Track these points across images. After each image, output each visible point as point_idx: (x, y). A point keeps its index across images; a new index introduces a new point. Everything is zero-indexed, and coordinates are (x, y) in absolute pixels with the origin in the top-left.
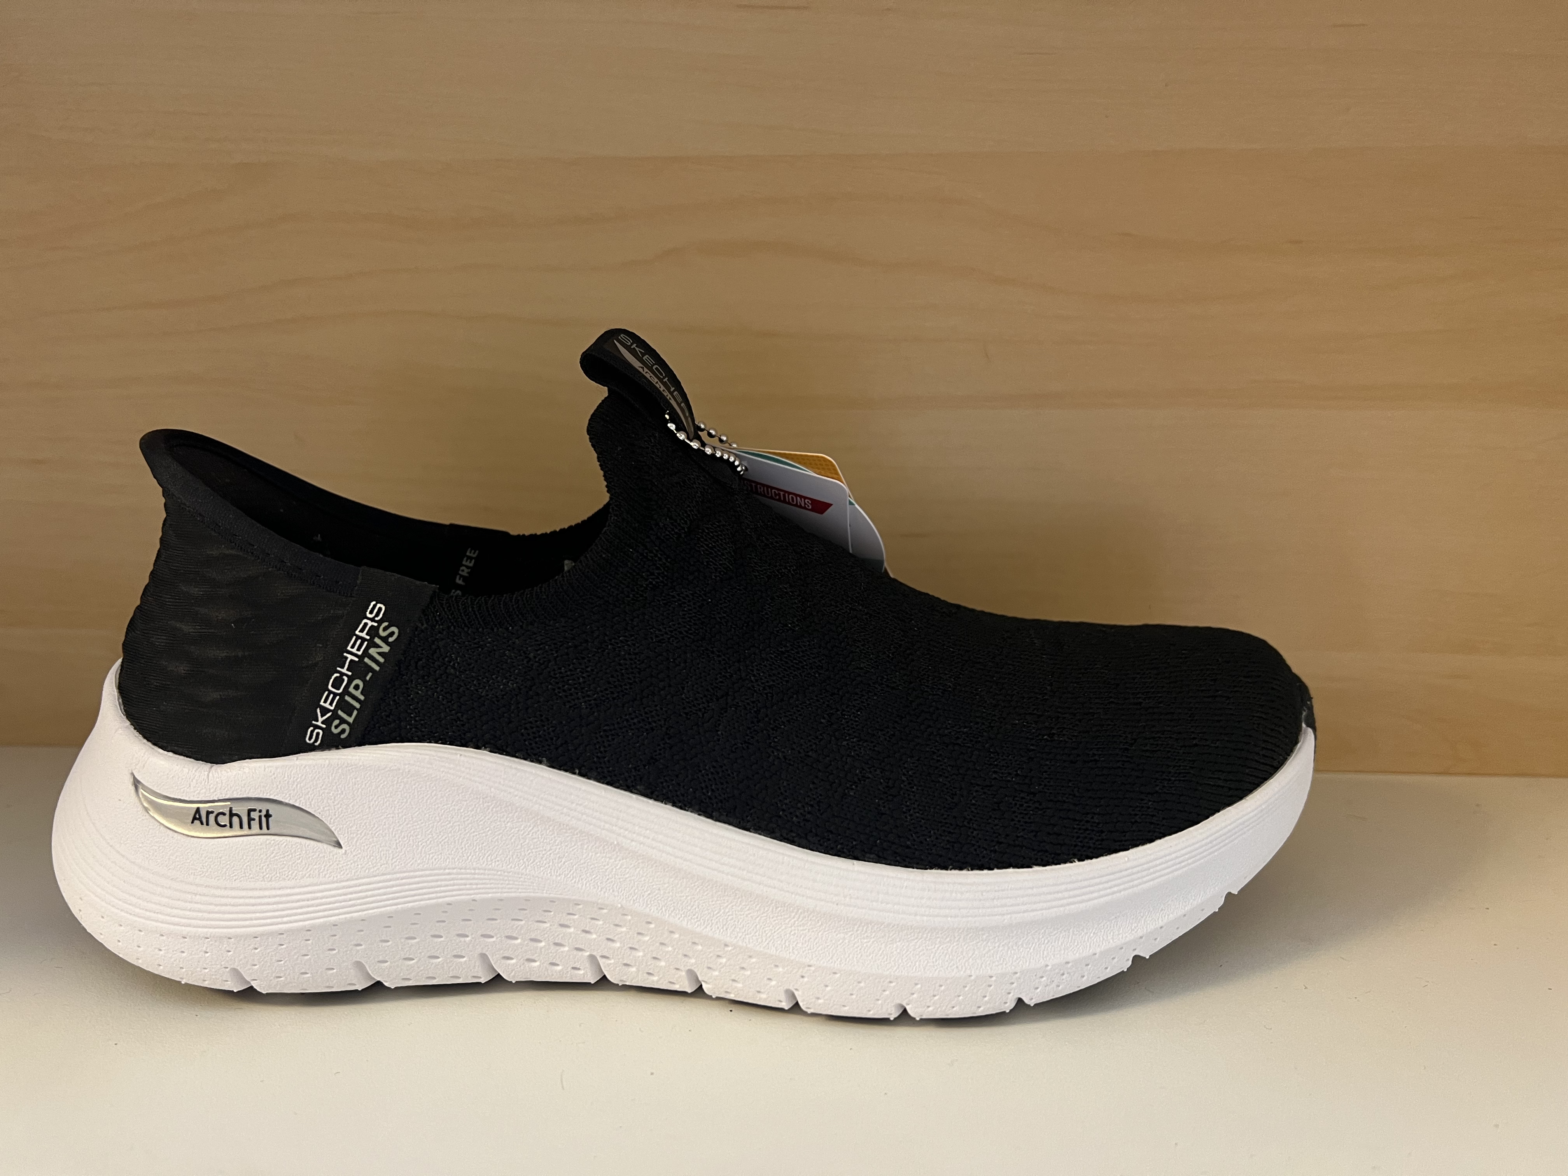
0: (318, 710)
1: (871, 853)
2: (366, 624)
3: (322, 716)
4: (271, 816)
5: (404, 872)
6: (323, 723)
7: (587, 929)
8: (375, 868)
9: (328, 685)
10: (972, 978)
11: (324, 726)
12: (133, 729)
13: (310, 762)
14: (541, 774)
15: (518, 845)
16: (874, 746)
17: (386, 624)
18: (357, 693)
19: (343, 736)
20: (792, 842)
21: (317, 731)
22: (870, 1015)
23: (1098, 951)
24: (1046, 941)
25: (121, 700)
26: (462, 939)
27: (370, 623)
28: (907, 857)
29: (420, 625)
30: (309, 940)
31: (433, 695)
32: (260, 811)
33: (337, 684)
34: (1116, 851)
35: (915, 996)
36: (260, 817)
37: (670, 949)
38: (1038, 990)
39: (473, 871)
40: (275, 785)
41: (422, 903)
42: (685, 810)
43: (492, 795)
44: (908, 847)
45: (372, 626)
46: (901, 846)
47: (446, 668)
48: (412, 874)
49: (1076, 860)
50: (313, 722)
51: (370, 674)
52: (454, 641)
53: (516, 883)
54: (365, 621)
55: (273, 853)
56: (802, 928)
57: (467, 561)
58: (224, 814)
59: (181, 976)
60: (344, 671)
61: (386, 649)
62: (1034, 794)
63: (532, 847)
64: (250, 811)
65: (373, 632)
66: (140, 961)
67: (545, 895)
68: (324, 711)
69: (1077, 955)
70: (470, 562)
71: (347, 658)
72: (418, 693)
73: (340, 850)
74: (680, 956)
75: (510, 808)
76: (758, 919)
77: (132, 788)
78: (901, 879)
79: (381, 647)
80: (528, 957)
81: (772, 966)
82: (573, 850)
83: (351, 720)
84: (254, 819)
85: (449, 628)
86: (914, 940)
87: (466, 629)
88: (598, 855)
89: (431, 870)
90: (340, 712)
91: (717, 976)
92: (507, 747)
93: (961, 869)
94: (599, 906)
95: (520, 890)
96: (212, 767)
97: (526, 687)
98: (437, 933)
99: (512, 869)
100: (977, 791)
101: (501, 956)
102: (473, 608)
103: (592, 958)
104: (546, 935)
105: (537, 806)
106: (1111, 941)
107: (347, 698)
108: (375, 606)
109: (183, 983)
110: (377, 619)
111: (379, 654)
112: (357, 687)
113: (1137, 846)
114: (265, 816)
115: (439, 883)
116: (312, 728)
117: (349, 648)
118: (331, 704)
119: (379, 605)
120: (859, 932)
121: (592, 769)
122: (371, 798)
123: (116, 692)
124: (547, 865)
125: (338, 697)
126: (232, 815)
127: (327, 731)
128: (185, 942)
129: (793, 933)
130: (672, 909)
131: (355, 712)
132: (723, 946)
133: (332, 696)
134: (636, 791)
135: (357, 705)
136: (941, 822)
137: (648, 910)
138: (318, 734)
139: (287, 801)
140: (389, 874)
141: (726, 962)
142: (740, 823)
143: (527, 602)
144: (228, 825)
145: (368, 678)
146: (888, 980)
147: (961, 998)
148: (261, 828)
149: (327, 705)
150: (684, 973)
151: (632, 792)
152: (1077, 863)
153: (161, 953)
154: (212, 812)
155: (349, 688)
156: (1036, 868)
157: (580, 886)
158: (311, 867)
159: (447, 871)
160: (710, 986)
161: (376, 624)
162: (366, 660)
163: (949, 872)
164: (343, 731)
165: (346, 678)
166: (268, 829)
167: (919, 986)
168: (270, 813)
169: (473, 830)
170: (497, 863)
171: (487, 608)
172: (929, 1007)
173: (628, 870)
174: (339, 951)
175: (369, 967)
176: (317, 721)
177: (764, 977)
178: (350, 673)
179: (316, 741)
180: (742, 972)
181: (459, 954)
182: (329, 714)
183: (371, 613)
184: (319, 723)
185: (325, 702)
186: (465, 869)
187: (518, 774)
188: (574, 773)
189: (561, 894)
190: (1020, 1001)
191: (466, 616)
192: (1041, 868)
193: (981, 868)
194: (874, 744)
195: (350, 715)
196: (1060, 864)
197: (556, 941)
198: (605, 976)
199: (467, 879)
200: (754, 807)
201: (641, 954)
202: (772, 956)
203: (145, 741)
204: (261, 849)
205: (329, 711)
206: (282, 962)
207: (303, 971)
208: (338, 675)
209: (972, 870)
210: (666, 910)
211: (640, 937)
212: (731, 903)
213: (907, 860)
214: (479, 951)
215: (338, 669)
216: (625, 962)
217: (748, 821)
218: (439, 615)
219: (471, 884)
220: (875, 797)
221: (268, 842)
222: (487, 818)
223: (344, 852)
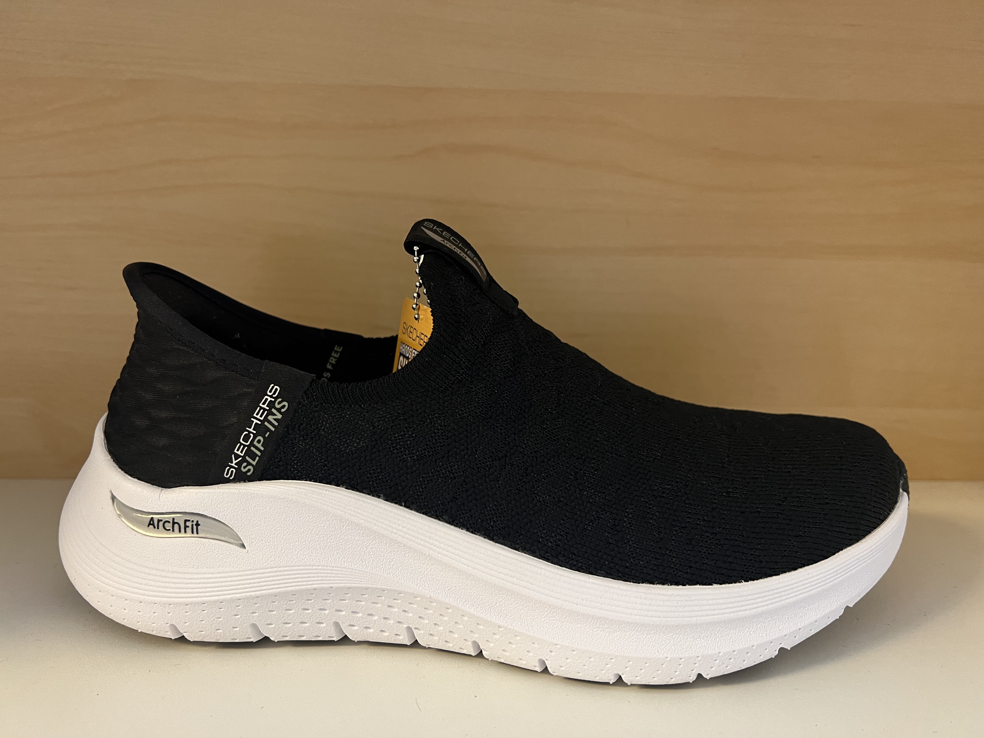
0: (233, 456)
1: (601, 570)
2: (267, 399)
3: (235, 460)
4: (199, 525)
5: (286, 567)
6: (235, 464)
7: (406, 610)
8: (267, 563)
9: (240, 439)
10: (668, 659)
11: (236, 467)
12: (112, 461)
13: (227, 490)
14: (379, 505)
15: (362, 552)
16: (606, 496)
17: (280, 400)
18: (259, 446)
19: (249, 474)
20: (547, 560)
21: (231, 469)
22: (597, 680)
23: (756, 644)
24: (720, 636)
25: (106, 441)
26: (323, 612)
27: (269, 399)
28: (626, 574)
29: (302, 401)
30: (222, 608)
31: (310, 448)
32: (193, 521)
33: (246, 439)
34: (771, 576)
35: (628, 669)
36: (192, 525)
37: (461, 626)
38: (713, 669)
39: (332, 569)
40: (203, 505)
41: (297, 587)
42: (475, 534)
43: (346, 518)
44: (627, 567)
45: (271, 401)
46: (622, 566)
47: (319, 431)
48: (291, 568)
49: (743, 581)
50: (229, 464)
51: (268, 433)
52: (325, 412)
53: (360, 577)
54: (266, 397)
55: (200, 550)
56: (552, 619)
57: (334, 354)
58: (169, 522)
59: (138, 627)
60: (251, 430)
61: (279, 416)
62: (716, 534)
63: (371, 553)
64: (186, 521)
65: (271, 405)
66: (112, 616)
67: (379, 586)
68: (237, 456)
69: (741, 646)
70: (337, 354)
71: (253, 422)
72: (300, 447)
73: (244, 550)
74: (468, 632)
75: (358, 527)
76: (522, 611)
77: (111, 501)
78: (622, 590)
79: (276, 415)
80: (366, 626)
81: (531, 643)
82: (399, 557)
83: (254, 463)
84: (188, 527)
85: (322, 404)
86: (629, 631)
87: (333, 405)
88: (416, 561)
89: (304, 566)
90: (247, 458)
91: (493, 647)
92: (357, 485)
93: (663, 584)
94: (415, 596)
95: (362, 582)
96: (162, 490)
97: (372, 445)
98: (306, 607)
99: (358, 568)
100: (676, 530)
101: (349, 624)
102: (338, 391)
103: (409, 629)
104: (379, 612)
105: (376, 527)
106: (765, 637)
107: (252, 448)
108: (273, 387)
109: (139, 631)
110: (274, 396)
111: (275, 419)
112: (259, 441)
113: (785, 572)
114: (196, 525)
115: (309, 575)
116: (228, 468)
117: (255, 415)
118: (241, 452)
119: (276, 387)
120: (591, 624)
121: (413, 503)
122: (266, 516)
123: (102, 436)
124: (381, 567)
125: (246, 448)
126: (174, 523)
127: (238, 470)
128: (142, 605)
129: (546, 621)
130: (464, 600)
131: (257, 458)
132: (497, 627)
133: (242, 446)
134: (442, 520)
135: (259, 453)
136: (650, 551)
137: (448, 600)
138: (232, 471)
139: (210, 516)
140: (276, 567)
141: (499, 638)
142: (512, 544)
143: (374, 388)
144: (172, 529)
145: (267, 436)
146: (610, 657)
147: (660, 672)
148: (193, 533)
149: (239, 453)
150: (470, 643)
151: (439, 520)
152: (744, 583)
153: (125, 611)
154: (161, 520)
155: (254, 441)
156: (715, 586)
157: (402, 582)
158: (225, 560)
159: (314, 567)
160: (487, 653)
161: (273, 400)
162: (266, 423)
163: (655, 586)
164: (249, 470)
165: (252, 435)
166: (197, 533)
167: (631, 663)
168: (199, 523)
169: (332, 541)
170: (348, 563)
171: (348, 391)
172: (637, 677)
173: (435, 572)
174: (241, 616)
175: (261, 627)
176: (232, 463)
177: (525, 649)
178: (255, 432)
179: (231, 476)
180: (510, 645)
181: (321, 621)
182: (240, 459)
183: (270, 392)
184: (233, 465)
185: (238, 450)
186: (327, 566)
187: (364, 505)
188: (402, 505)
189: (390, 586)
190: (700, 676)
191: (333, 396)
192: (719, 586)
193: (677, 584)
194: (606, 495)
195: (254, 460)
196: (732, 583)
197: (385, 616)
198: (416, 640)
199: (328, 573)
200: (521, 534)
201: (442, 628)
202: (531, 636)
203: (120, 470)
204: (192, 546)
205: (240, 456)
206: (204, 622)
207: (217, 628)
208: (247, 433)
209: (671, 585)
210: (460, 601)
211: (441, 617)
212: (504, 599)
213: (626, 576)
214: (334, 620)
215: (247, 429)
216: (431, 633)
217: (518, 544)
218: (316, 395)
219: (330, 577)
220: (606, 531)
221: (197, 542)
222: (342, 533)
223: (247, 551)
